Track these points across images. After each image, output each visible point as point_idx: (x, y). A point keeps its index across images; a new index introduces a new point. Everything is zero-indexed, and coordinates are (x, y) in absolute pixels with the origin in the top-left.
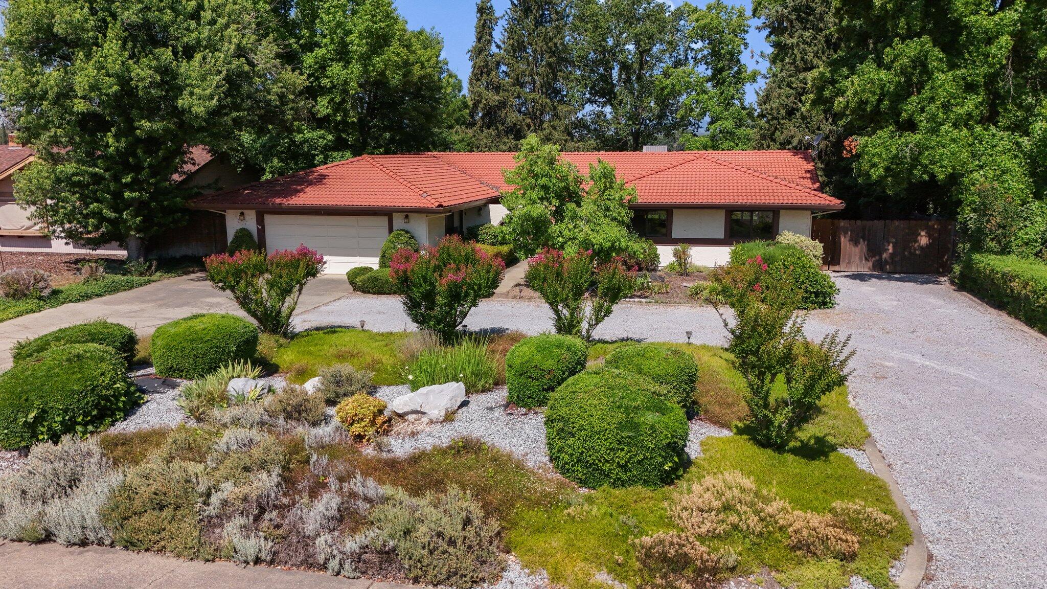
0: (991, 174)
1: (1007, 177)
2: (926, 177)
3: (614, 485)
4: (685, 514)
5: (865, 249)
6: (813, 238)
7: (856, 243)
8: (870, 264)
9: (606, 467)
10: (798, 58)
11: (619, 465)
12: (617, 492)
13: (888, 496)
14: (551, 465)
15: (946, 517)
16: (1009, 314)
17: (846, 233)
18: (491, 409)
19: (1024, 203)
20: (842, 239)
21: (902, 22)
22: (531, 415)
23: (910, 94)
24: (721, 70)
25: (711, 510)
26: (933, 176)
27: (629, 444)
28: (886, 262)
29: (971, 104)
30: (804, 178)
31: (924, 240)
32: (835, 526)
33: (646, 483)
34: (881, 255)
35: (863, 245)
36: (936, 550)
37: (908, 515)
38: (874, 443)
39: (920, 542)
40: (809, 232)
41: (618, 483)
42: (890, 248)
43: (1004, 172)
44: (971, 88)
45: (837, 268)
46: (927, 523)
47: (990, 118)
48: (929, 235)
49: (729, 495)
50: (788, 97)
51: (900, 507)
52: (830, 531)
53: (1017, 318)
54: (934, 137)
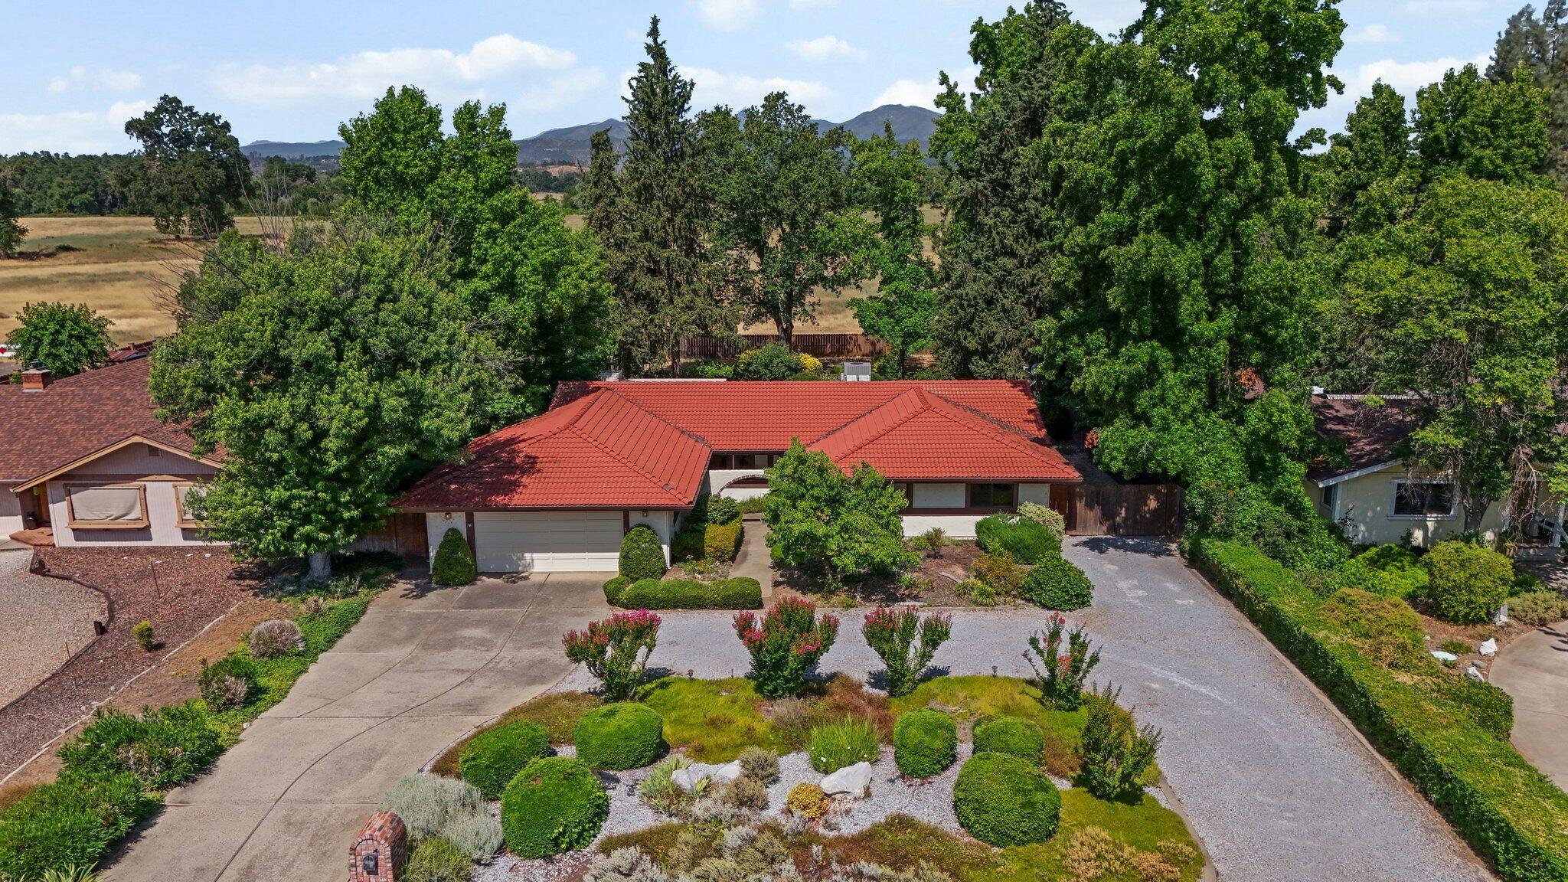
0: (1213, 461)
1: (1227, 466)
2: (1159, 470)
3: (1018, 844)
4: (1076, 864)
5: (1099, 513)
6: (1053, 509)
7: (1091, 508)
8: (1105, 528)
9: (1012, 833)
10: (997, 241)
11: (1022, 832)
12: (1021, 849)
13: (1185, 829)
14: (962, 831)
15: (1220, 841)
16: (1236, 605)
17: (1081, 499)
18: (891, 781)
19: (1242, 486)
20: (1078, 504)
21: (1134, 325)
22: (927, 786)
23: (1142, 389)
24: (893, 220)
25: (1090, 860)
26: (1165, 470)
27: (1029, 818)
28: (1119, 526)
29: (1196, 397)
30: (1029, 421)
31: (1153, 504)
32: (1164, 862)
33: (1038, 841)
34: (1114, 519)
35: (1097, 510)
36: (1220, 867)
37: (1199, 842)
38: (1165, 779)
39: (1210, 863)
40: (1047, 499)
41: (1023, 843)
42: (1123, 513)
43: (1224, 461)
44: (1193, 384)
45: (1073, 533)
46: (1211, 848)
47: (1211, 405)
48: (1158, 500)
49: (1099, 848)
50: (987, 285)
51: (1194, 838)
52: (1162, 866)
53: (1242, 611)
54: (1166, 436)
